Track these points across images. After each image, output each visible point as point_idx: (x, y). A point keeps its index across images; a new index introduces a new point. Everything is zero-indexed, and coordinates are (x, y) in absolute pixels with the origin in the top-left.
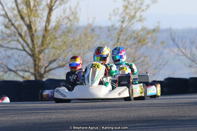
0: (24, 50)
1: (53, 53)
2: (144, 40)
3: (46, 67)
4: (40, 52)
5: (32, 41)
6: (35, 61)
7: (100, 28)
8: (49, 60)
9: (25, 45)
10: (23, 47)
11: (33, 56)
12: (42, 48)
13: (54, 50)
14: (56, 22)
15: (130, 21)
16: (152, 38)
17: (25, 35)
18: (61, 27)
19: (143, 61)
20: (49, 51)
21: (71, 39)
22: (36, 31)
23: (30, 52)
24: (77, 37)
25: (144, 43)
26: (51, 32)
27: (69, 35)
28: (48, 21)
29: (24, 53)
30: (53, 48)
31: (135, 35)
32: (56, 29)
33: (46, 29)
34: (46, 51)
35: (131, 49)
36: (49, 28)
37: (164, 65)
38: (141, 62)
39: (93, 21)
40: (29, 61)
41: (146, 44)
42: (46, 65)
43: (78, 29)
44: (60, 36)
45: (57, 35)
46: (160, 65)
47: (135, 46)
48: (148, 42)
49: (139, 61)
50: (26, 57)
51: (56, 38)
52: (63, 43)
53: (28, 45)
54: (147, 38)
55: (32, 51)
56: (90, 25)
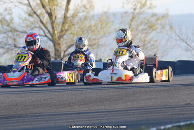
0: (46, 36)
1: (71, 38)
2: (154, 26)
3: (65, 51)
4: (60, 37)
5: (53, 28)
6: (54, 45)
7: (114, 15)
8: (68, 45)
9: (46, 31)
10: (45, 33)
11: (53, 41)
12: (61, 34)
13: (72, 36)
14: (74, 10)
15: (141, 8)
16: (161, 24)
17: (47, 22)
18: (78, 14)
19: (153, 45)
20: (67, 37)
21: (88, 25)
22: (56, 17)
23: (50, 37)
24: (93, 23)
25: (154, 28)
26: (69, 19)
27: (86, 22)
28: (67, 9)
29: (45, 38)
30: (71, 33)
31: (146, 22)
32: (73, 16)
33: (65, 17)
34: (65, 37)
35: (142, 34)
36: (68, 15)
37: (172, 48)
38: (151, 46)
39: (108, 9)
40: (50, 46)
41: (155, 29)
42: (65, 49)
43: (93, 16)
44: (77, 23)
45: (75, 22)
46: (168, 49)
47: (145, 31)
48: (157, 28)
49: (149, 45)
50: (47, 42)
51: (74, 25)
52: (79, 30)
53: (49, 31)
54: (157, 24)
55: (52, 36)
56: (106, 13)
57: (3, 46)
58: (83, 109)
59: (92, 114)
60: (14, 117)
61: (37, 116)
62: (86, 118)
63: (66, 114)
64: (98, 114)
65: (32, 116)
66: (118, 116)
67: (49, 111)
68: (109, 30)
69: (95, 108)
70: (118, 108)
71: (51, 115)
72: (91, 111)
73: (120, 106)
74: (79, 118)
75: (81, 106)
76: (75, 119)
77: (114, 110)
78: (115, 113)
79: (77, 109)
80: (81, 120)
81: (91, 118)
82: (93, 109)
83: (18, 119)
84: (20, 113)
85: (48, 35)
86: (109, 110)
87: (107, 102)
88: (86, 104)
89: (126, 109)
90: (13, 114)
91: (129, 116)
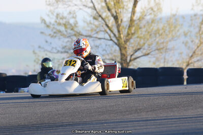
0: (111, 40)
1: (137, 42)
3: (131, 55)
4: (127, 41)
5: (119, 31)
6: (120, 50)
7: (183, 17)
8: (134, 49)
9: (112, 35)
10: (110, 37)
11: (119, 45)
12: (127, 38)
13: (138, 39)
14: (141, 13)
17: (112, 26)
20: (134, 41)
21: (155, 28)
22: (122, 20)
23: (116, 41)
24: (161, 26)
26: (136, 22)
27: (153, 25)
28: (133, 12)
29: (111, 42)
30: (138, 37)
32: (140, 19)
33: (132, 20)
34: (132, 41)
36: (135, 18)
40: (115, 50)
42: (132, 54)
43: (161, 19)
44: (144, 26)
45: (142, 25)
50: (112, 47)
51: (140, 28)
52: (147, 33)
53: (115, 35)
55: (118, 40)
56: (174, 15)
57: (67, 50)
58: (150, 116)
59: (160, 121)
60: (79, 124)
61: (102, 123)
62: (154, 125)
63: (133, 121)
64: (166, 121)
65: (97, 124)
66: (188, 123)
67: (115, 118)
68: (178, 34)
69: (163, 115)
70: (187, 114)
71: (117, 122)
72: (159, 118)
73: (190, 113)
74: (146, 126)
75: (149, 113)
76: (143, 126)
77: (184, 117)
78: (185, 119)
79: (144, 116)
80: (149, 127)
81: (159, 125)
82: (161, 115)
83: (83, 126)
84: (85, 120)
85: (114, 39)
86: (178, 117)
87: (176, 109)
88: (154, 110)
89: (196, 116)
90: (78, 121)
91: (199, 124)
